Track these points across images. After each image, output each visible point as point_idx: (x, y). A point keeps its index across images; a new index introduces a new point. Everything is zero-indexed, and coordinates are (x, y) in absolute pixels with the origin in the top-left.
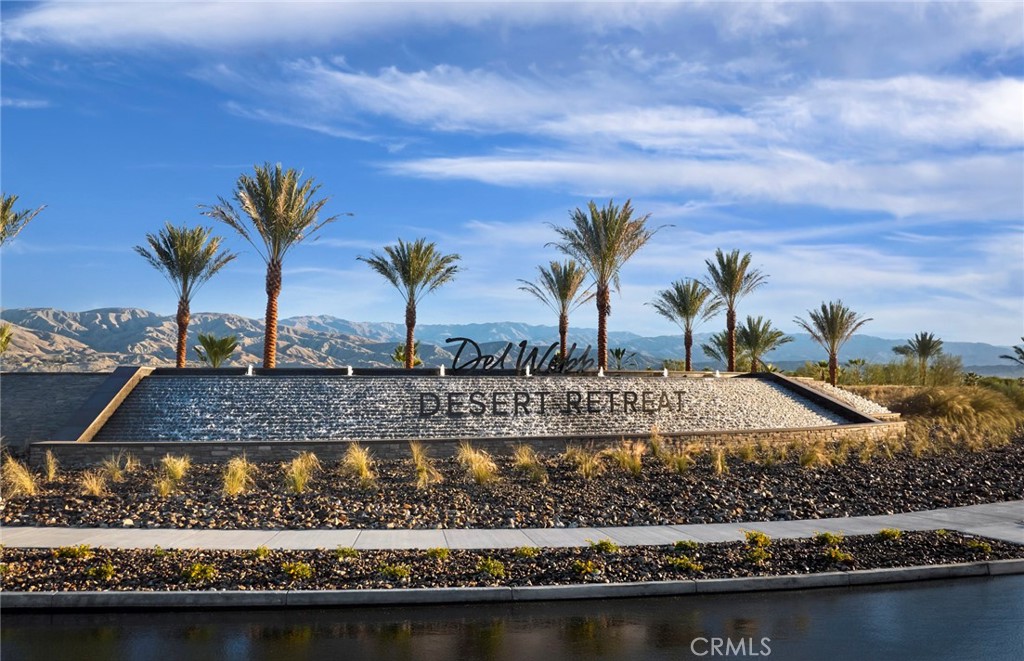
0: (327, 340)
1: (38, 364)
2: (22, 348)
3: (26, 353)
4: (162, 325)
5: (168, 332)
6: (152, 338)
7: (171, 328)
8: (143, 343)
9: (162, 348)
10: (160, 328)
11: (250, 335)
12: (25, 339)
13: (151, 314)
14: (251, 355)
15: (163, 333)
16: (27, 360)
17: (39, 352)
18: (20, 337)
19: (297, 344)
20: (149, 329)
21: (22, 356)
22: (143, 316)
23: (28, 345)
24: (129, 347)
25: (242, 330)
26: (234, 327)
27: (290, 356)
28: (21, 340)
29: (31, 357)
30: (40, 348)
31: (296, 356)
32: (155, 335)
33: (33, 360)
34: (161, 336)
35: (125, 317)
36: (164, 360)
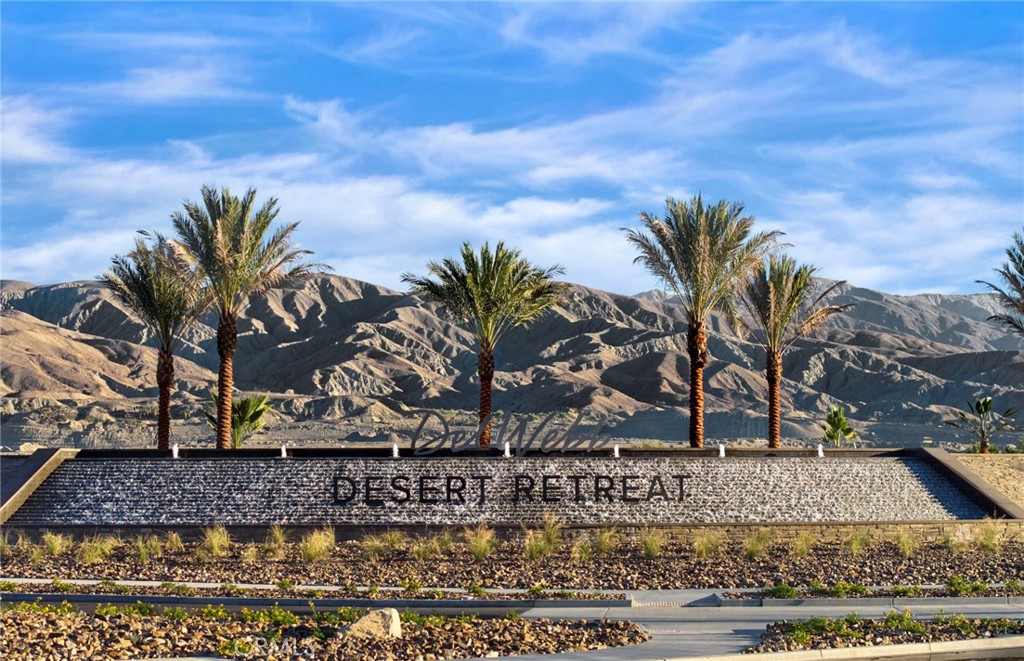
0: (817, 348)
1: (106, 424)
2: (70, 383)
3: (79, 396)
4: (394, 317)
5: (409, 334)
6: (375, 355)
7: (418, 324)
8: (350, 364)
9: (399, 379)
10: (390, 325)
11: (615, 338)
12: (76, 360)
13: (369, 290)
14: (617, 394)
15: (398, 338)
16: (83, 414)
17: (106, 393)
18: (65, 357)
19: (739, 361)
20: (363, 327)
21: (70, 403)
22: (351, 297)
23: (82, 375)
24: (317, 377)
25: (596, 324)
26: (573, 319)
27: (718, 393)
28: (67, 363)
29: (89, 408)
30: (111, 384)
31: (734, 394)
32: (377, 344)
33: (94, 412)
34: (393, 346)
35: (306, 297)
36: (399, 410)
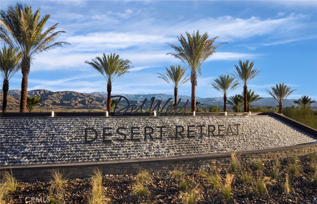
0: (104, 99)
1: (15, 107)
2: (10, 102)
3: (11, 104)
4: (53, 95)
5: (55, 97)
6: (50, 99)
7: (56, 96)
8: (47, 100)
9: (53, 102)
10: (53, 96)
11: (80, 98)
12: (11, 99)
13: (50, 92)
14: (81, 104)
15: (54, 97)
16: (12, 106)
17: (15, 103)
18: (10, 99)
19: (95, 100)
20: (49, 96)
21: (10, 104)
22: (47, 92)
23: (12, 101)
24: (43, 102)
25: (78, 96)
26: (75, 96)
27: (93, 104)
28: (10, 100)
29: (13, 105)
30: (16, 102)
31: (94, 104)
32: (51, 98)
33: (13, 106)
34: (53, 98)
35: (42, 93)
36: (53, 106)
